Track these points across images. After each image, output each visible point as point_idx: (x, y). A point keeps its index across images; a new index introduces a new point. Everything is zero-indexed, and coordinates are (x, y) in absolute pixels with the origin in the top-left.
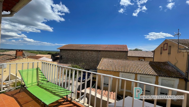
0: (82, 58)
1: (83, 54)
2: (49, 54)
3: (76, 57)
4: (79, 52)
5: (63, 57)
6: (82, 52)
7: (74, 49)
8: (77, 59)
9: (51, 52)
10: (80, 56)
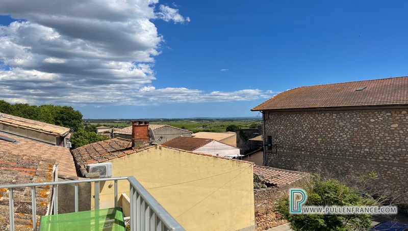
0: (361, 148)
1: (367, 127)
2: (230, 129)
3: (331, 143)
4: (341, 119)
5: (275, 141)
6: (358, 118)
7: (318, 105)
8: (336, 150)
9: (236, 124)
10: (351, 138)
